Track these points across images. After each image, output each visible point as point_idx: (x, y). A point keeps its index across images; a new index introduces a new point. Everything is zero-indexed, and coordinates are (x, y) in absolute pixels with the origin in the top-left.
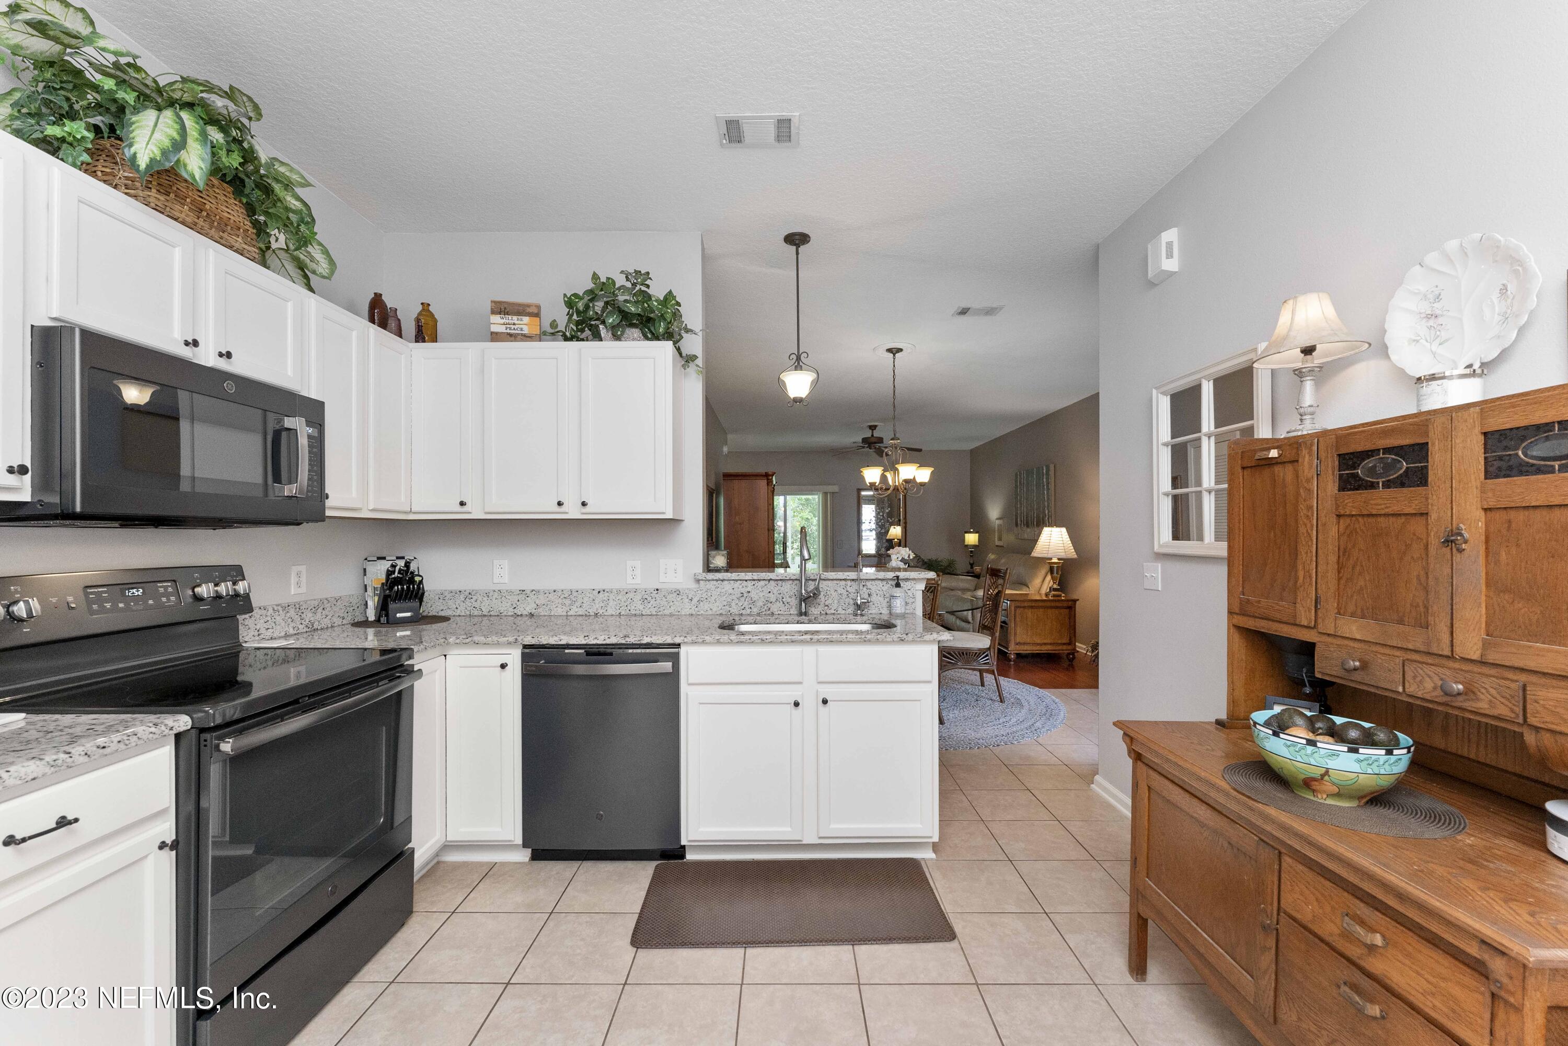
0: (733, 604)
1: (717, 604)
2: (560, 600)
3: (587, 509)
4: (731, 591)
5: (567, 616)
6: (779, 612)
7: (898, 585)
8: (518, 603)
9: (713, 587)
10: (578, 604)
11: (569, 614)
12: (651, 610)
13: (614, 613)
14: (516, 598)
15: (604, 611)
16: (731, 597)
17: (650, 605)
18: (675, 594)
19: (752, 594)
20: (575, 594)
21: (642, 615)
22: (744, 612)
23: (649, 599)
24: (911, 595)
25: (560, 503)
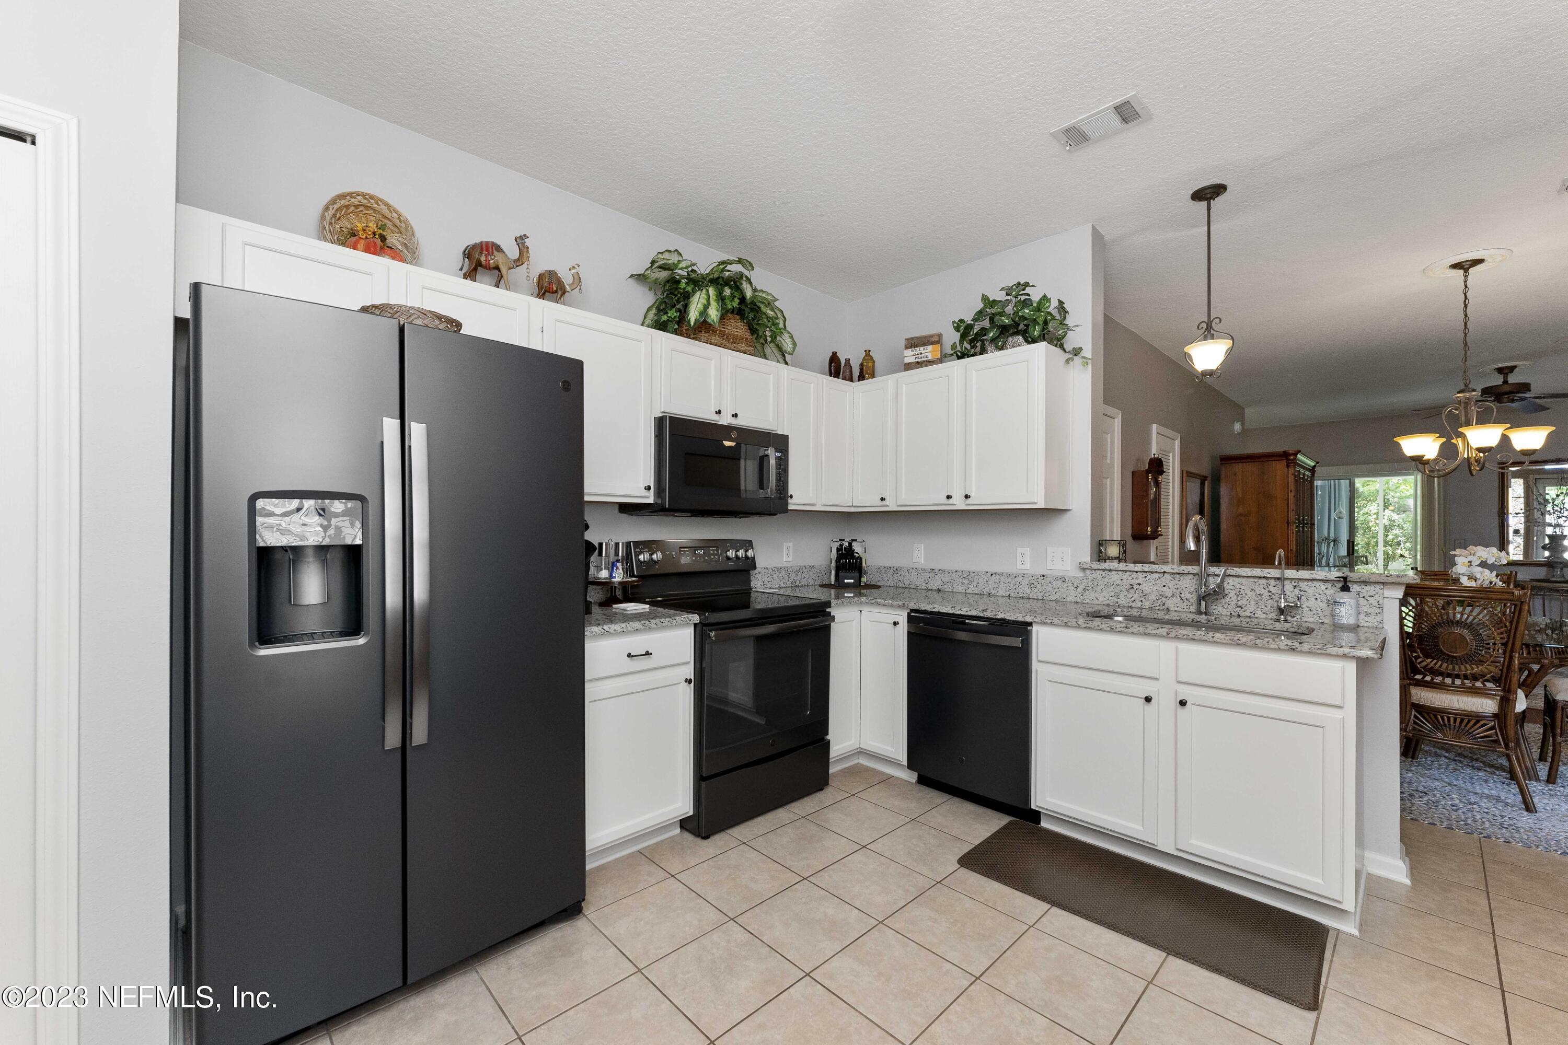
0: (1122, 596)
1: (1105, 593)
2: (960, 580)
3: (970, 501)
4: (1119, 582)
5: (966, 593)
6: (1176, 609)
7: (1345, 588)
8: (929, 580)
9: (1100, 577)
10: (974, 584)
11: (967, 592)
12: (1037, 594)
13: (1004, 594)
14: (928, 575)
15: (995, 592)
16: (1118, 588)
17: (1036, 590)
18: (1061, 581)
19: (1143, 587)
20: (972, 575)
21: (1030, 598)
22: (1133, 605)
23: (1036, 584)
24: (1375, 603)
25: (949, 497)
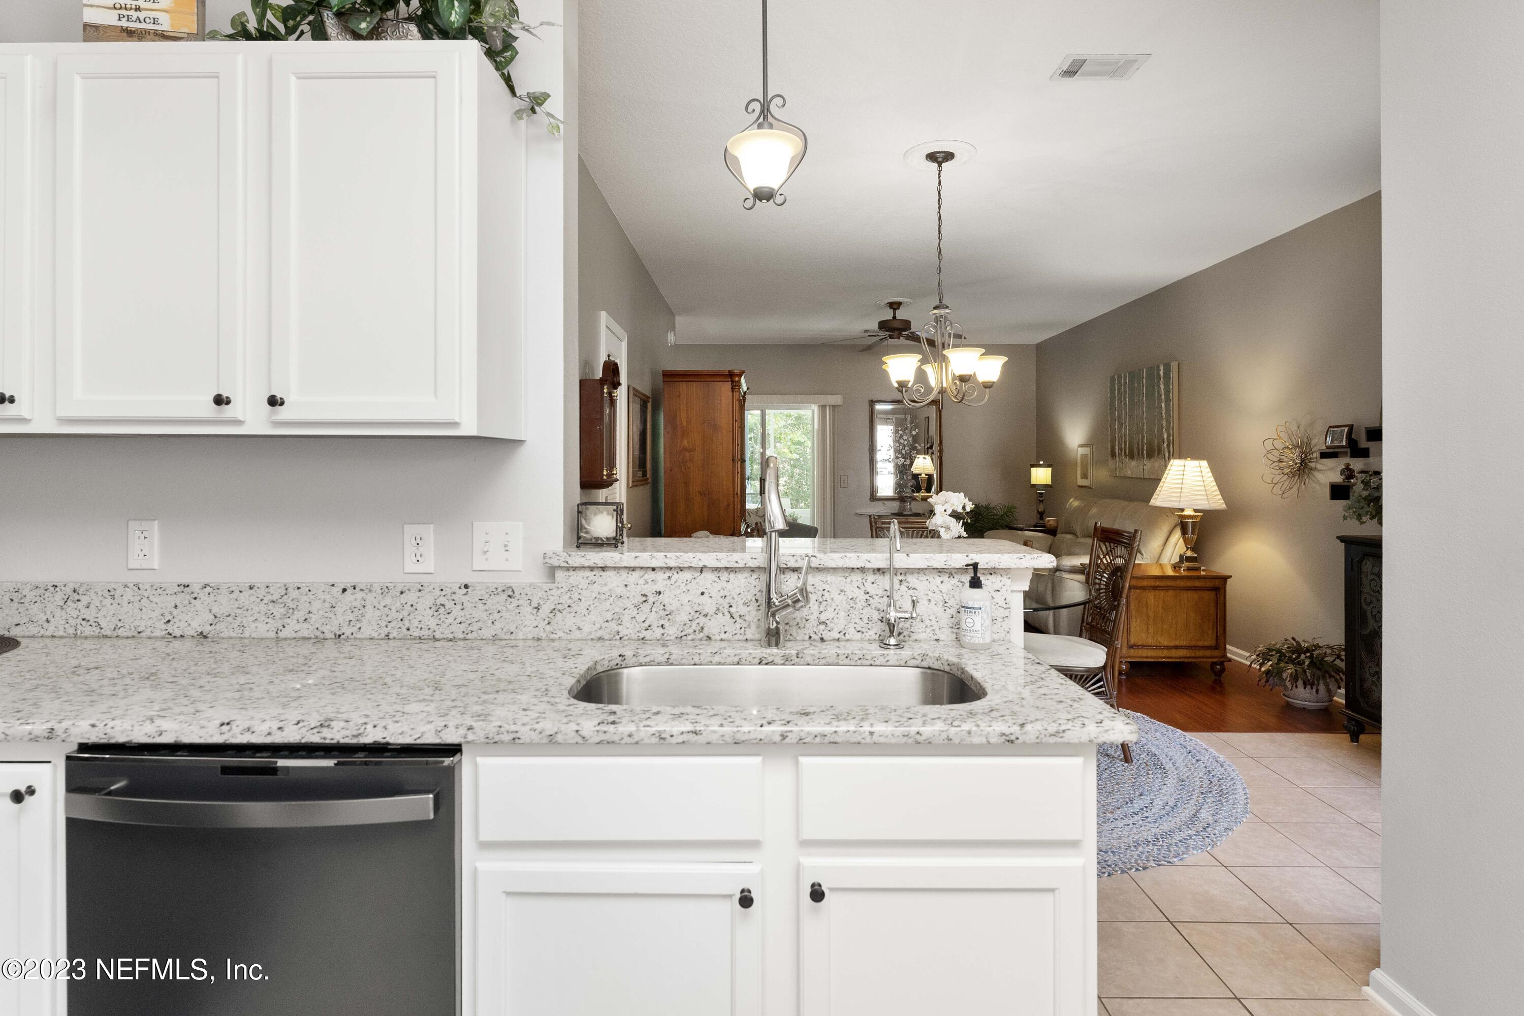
0: (626, 619)
1: (593, 617)
2: (263, 607)
3: (283, 413)
4: (621, 590)
5: (278, 640)
6: (723, 636)
7: (975, 583)
8: (175, 612)
9: (584, 583)
10: (300, 615)
11: (281, 635)
12: (453, 628)
13: (375, 635)
14: (172, 600)
15: (355, 629)
16: (621, 603)
17: (450, 619)
18: (504, 596)
19: (664, 598)
20: (294, 594)
21: (435, 639)
22: (648, 634)
23: (449, 605)
24: (1002, 603)
25: (220, 401)
